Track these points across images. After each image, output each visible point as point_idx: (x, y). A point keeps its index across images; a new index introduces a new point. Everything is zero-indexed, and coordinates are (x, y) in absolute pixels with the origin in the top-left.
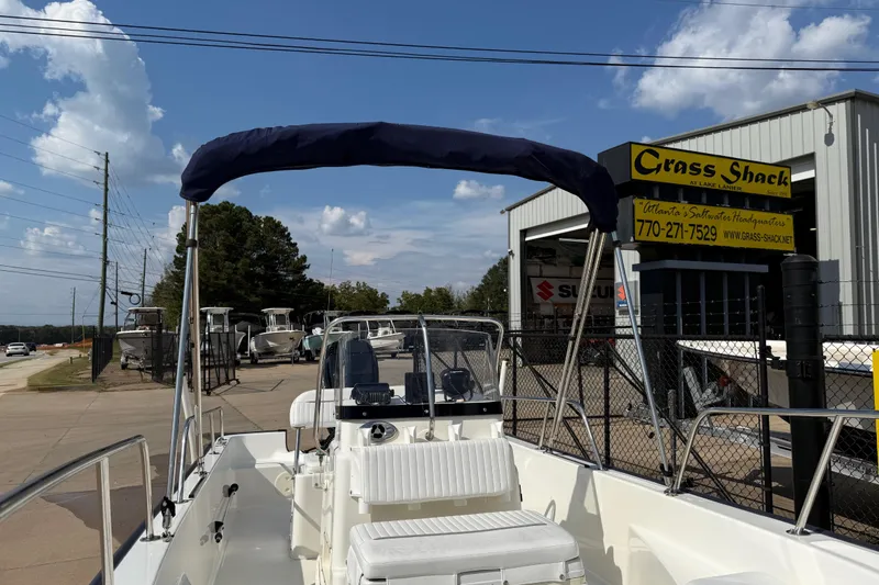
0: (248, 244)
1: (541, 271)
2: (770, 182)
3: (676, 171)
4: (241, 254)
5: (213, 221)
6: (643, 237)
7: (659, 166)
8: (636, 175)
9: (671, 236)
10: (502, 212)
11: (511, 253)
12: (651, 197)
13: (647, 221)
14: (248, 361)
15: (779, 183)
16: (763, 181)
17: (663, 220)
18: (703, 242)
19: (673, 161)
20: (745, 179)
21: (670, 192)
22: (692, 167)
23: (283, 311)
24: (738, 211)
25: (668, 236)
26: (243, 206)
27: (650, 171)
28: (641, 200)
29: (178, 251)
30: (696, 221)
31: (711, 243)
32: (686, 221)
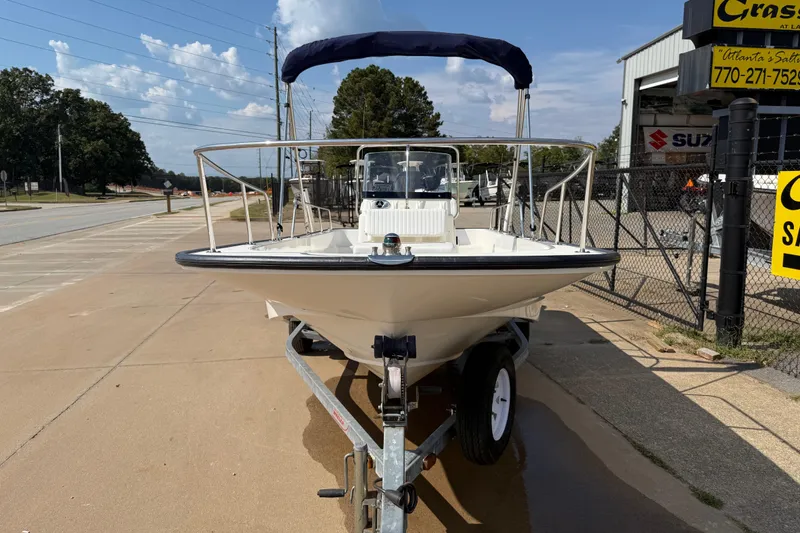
0: (389, 106)
1: (655, 121)
3: (765, 14)
4: (384, 114)
5: (362, 84)
7: (746, 12)
8: (718, 23)
9: (752, 82)
10: (619, 61)
11: (624, 103)
12: (733, 43)
13: (725, 68)
17: (744, 66)
18: (788, 87)
19: (763, 5)
21: (755, 38)
22: (784, 11)
25: (747, 82)
26: (387, 69)
27: (734, 17)
28: (721, 48)
30: (781, 66)
32: (769, 67)
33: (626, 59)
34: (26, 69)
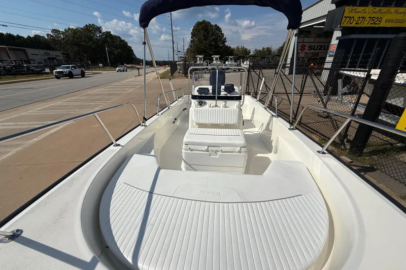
0: (210, 35)
1: (303, 41)
4: (208, 38)
5: (200, 27)
6: (345, 25)
9: (358, 24)
12: (355, 5)
13: (349, 17)
17: (357, 16)
18: (373, 25)
23: (217, 56)
24: (398, 8)
25: (356, 24)
28: (348, 7)
29: (191, 38)
30: (373, 15)
31: (376, 26)
32: (367, 16)
34: (93, 24)
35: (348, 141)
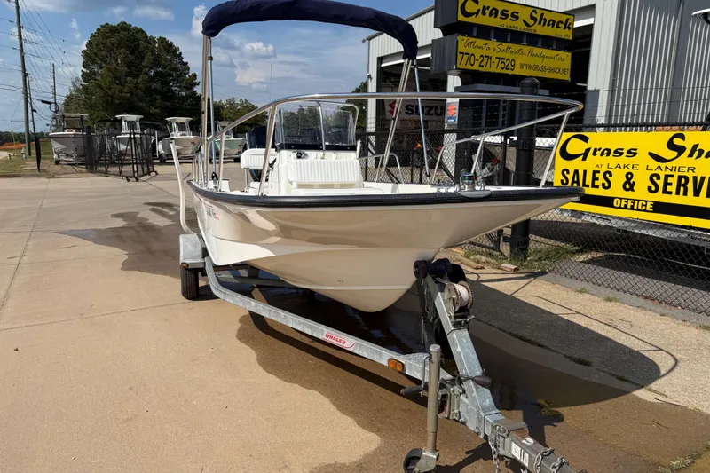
0: (145, 62)
2: (558, 27)
3: (490, 15)
4: (140, 71)
5: (114, 40)
6: (463, 66)
7: (478, 11)
8: (461, 18)
9: (483, 66)
10: (364, 41)
11: (369, 77)
12: (470, 35)
13: (466, 54)
14: (158, 161)
15: (565, 28)
16: (553, 26)
17: (478, 53)
18: (505, 71)
19: (489, 7)
20: (540, 23)
21: (484, 32)
22: (502, 13)
23: (184, 120)
24: (532, 48)
25: (480, 66)
26: (139, 27)
27: (472, 14)
28: (463, 38)
29: (84, 66)
30: (501, 55)
31: (510, 72)
32: (494, 55)
33: (370, 39)
35: (506, 239)
